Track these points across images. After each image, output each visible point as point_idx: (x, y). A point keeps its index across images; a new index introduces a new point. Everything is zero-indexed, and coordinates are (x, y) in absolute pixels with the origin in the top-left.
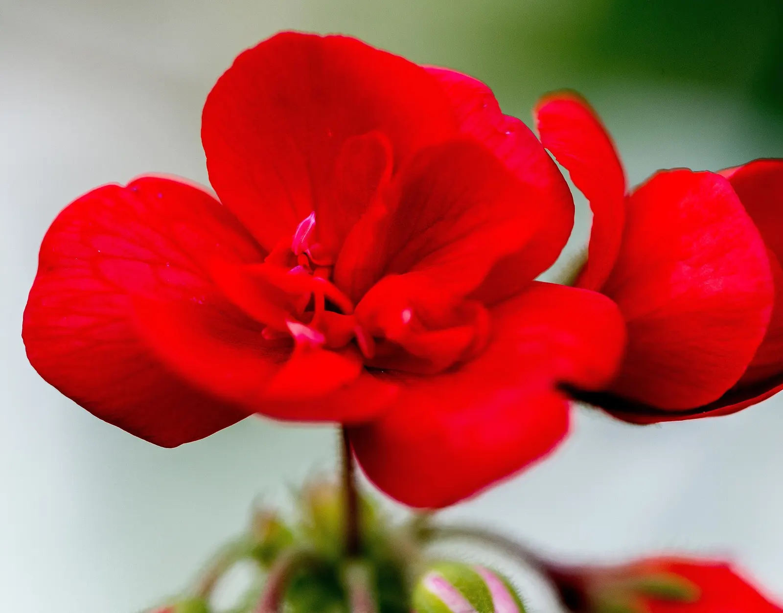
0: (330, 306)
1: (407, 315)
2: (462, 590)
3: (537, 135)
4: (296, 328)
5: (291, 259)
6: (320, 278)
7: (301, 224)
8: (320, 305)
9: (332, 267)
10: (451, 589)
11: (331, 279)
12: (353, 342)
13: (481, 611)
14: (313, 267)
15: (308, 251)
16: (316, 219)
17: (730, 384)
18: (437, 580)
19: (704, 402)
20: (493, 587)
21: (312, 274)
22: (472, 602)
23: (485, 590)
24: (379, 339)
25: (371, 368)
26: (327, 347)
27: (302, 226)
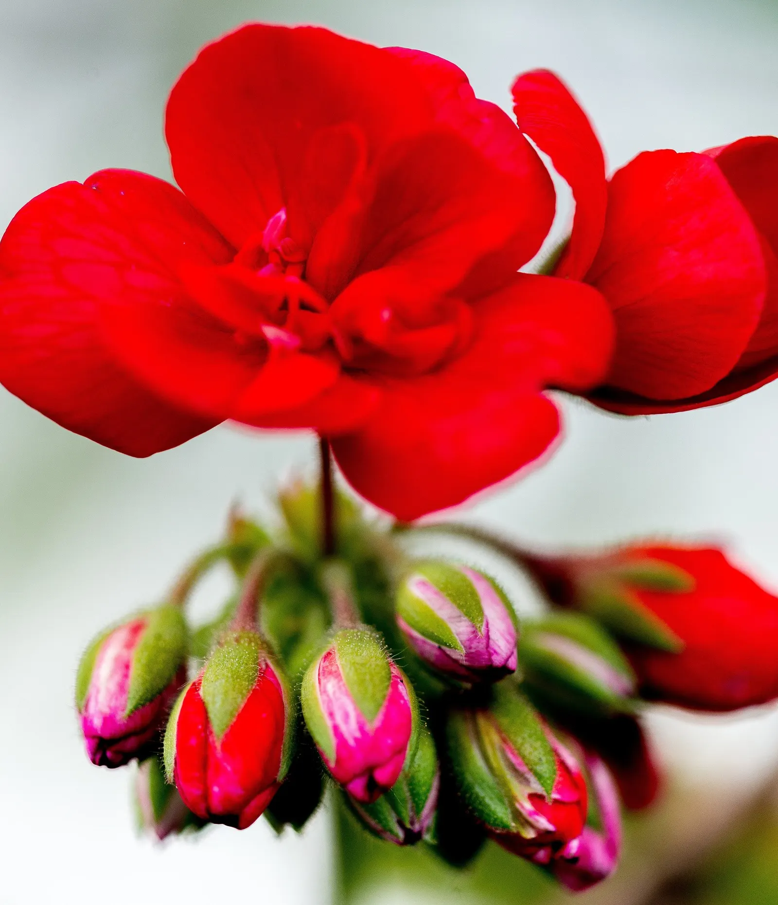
0: (304, 306)
1: (386, 315)
2: (450, 595)
3: (514, 118)
4: (270, 332)
5: (261, 257)
6: (293, 278)
7: (271, 221)
8: (293, 305)
9: (305, 262)
10: (436, 593)
11: (304, 277)
12: (330, 343)
13: (470, 617)
14: (285, 264)
15: (279, 248)
16: (287, 214)
17: (723, 374)
18: (423, 584)
19: (697, 392)
20: (481, 588)
21: (284, 272)
22: (460, 607)
23: (474, 594)
24: (357, 340)
25: (350, 370)
26: (304, 350)
27: (273, 223)
